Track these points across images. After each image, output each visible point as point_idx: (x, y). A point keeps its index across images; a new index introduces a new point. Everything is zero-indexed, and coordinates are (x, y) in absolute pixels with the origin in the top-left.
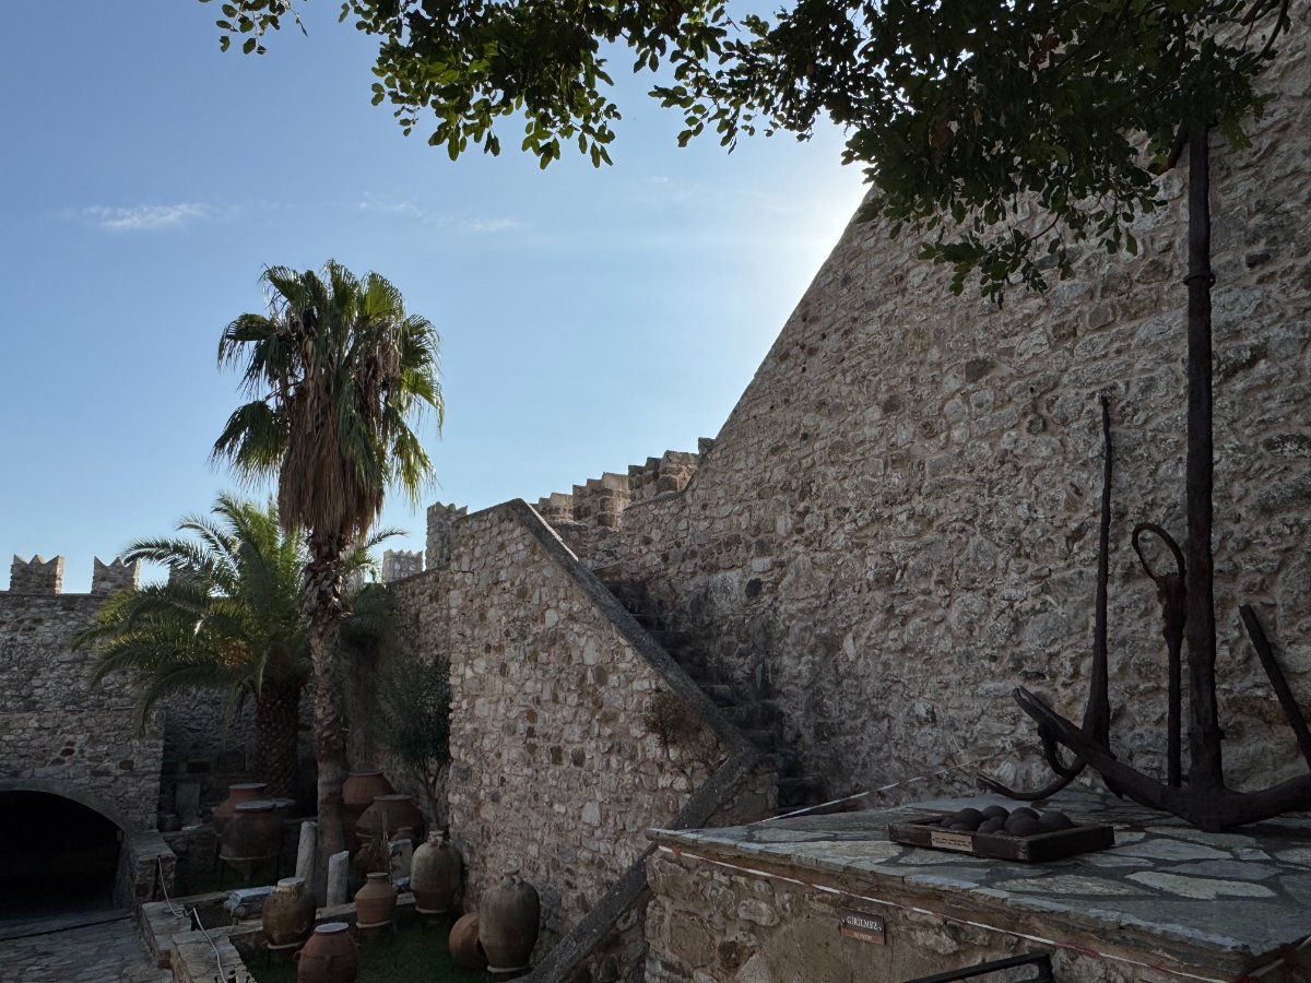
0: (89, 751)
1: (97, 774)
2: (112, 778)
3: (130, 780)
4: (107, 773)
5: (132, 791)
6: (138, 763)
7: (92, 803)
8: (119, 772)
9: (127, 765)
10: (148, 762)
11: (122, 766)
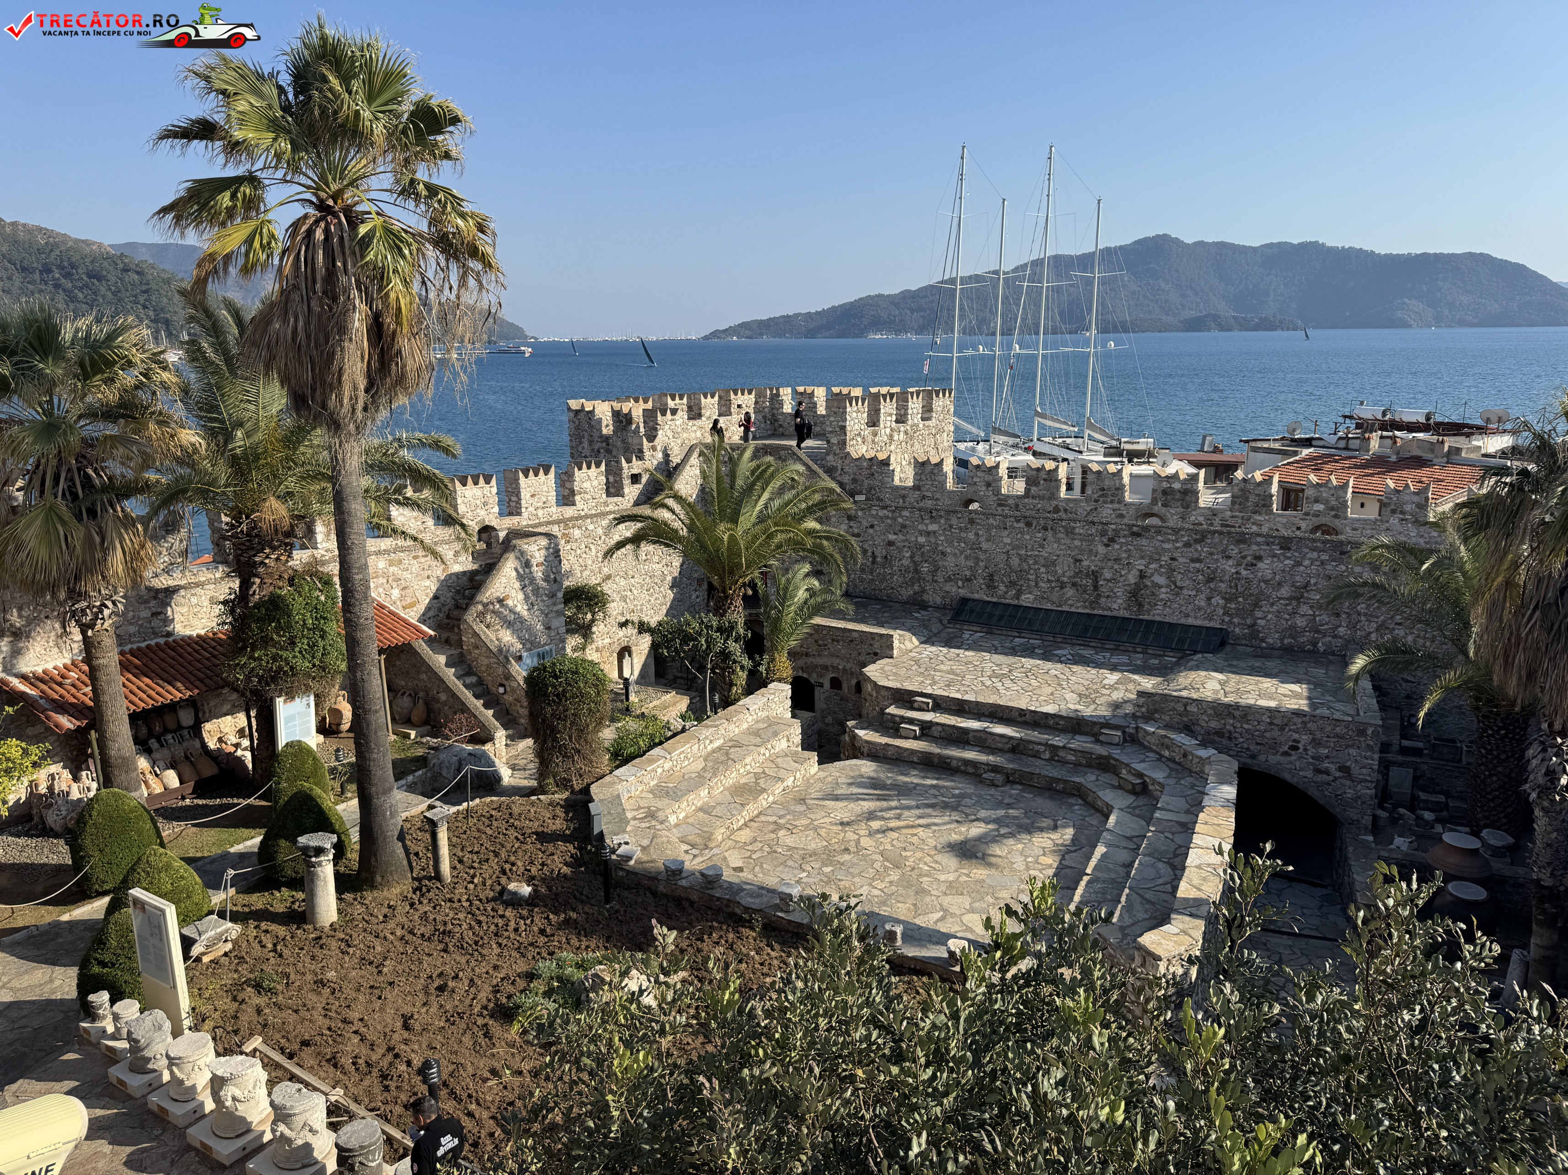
0: (1311, 751)
1: (1318, 771)
2: (1331, 778)
3: (1348, 783)
4: (1327, 772)
5: (1350, 793)
6: (1355, 770)
7: (1313, 792)
8: (1338, 774)
9: (1344, 769)
10: (1364, 771)
11: (1341, 769)
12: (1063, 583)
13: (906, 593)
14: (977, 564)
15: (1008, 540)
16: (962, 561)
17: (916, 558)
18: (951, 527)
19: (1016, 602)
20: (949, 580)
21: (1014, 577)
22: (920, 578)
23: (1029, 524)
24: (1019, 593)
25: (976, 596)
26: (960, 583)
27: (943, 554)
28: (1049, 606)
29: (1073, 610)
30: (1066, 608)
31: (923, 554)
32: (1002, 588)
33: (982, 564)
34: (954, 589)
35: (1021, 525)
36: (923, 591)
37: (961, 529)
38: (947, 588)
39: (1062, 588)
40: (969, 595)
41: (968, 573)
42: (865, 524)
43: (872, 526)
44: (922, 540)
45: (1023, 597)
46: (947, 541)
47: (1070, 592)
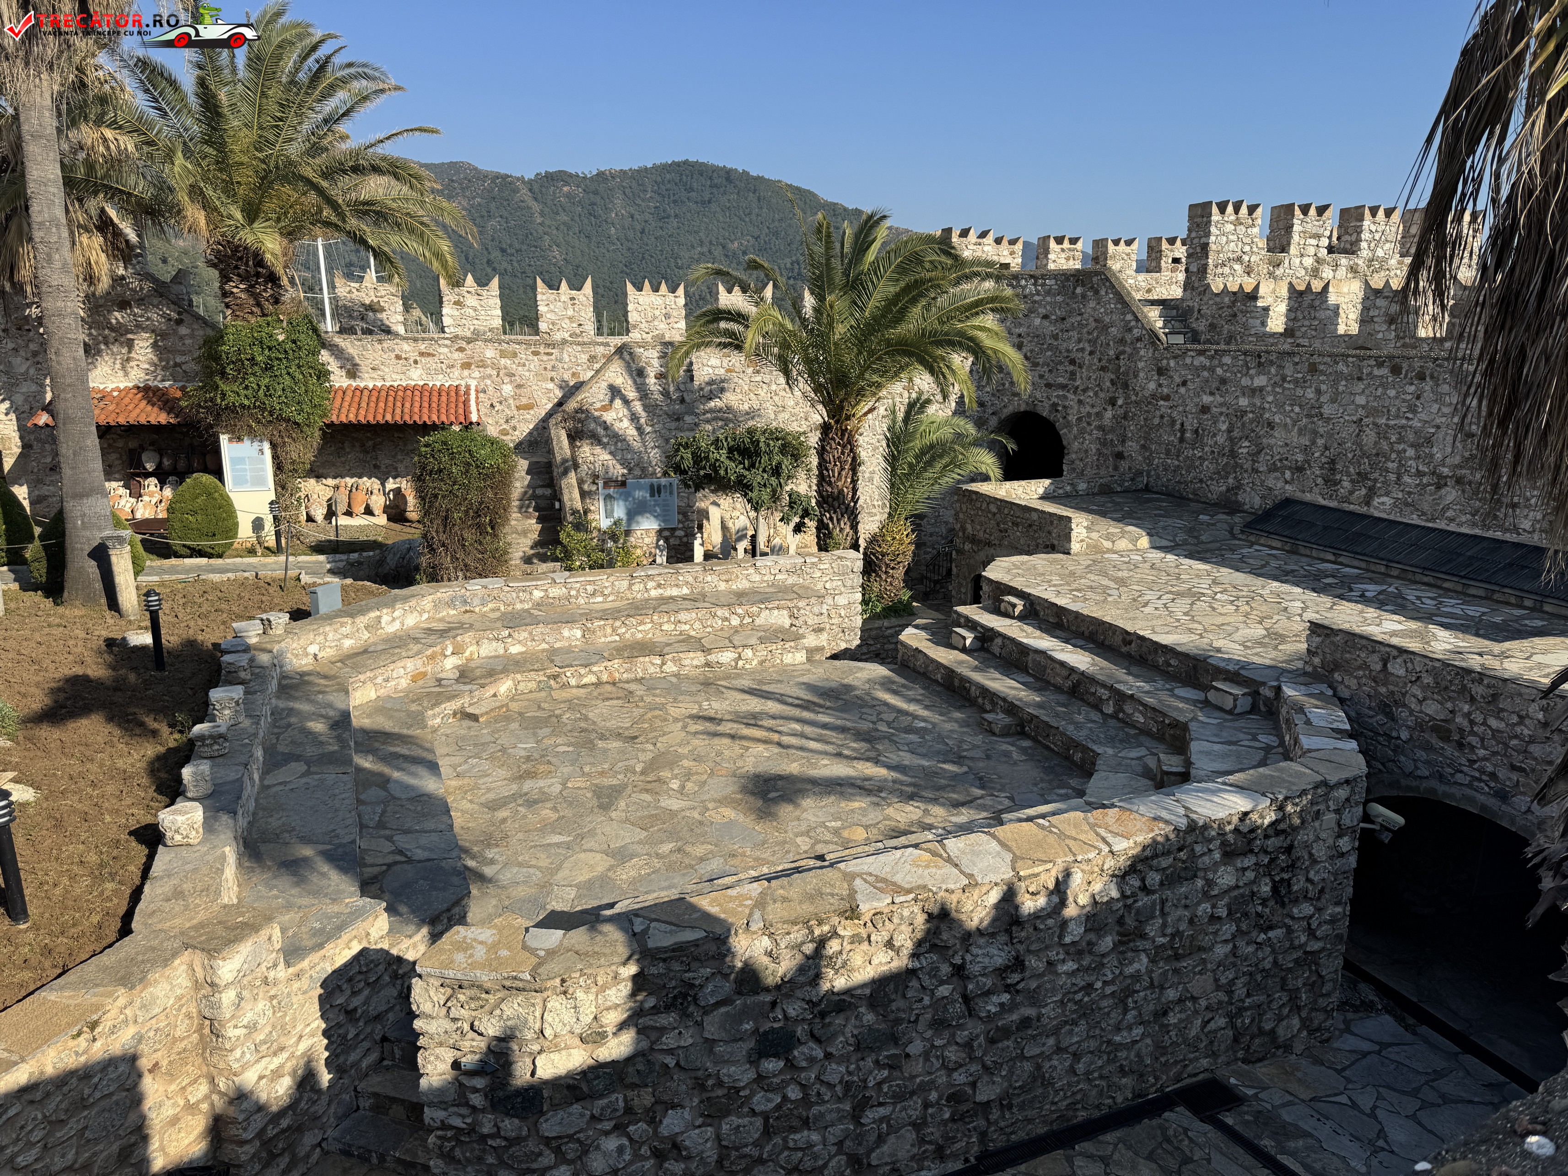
12: (1440, 476)
13: (1218, 489)
14: (1314, 443)
15: (1361, 400)
16: (1294, 438)
17: (1236, 433)
18: (1284, 379)
19: (1364, 510)
20: (1273, 469)
21: (1366, 466)
22: (1237, 465)
23: (1396, 370)
24: (1372, 492)
25: (1308, 497)
26: (1288, 474)
27: (1271, 425)
28: (1415, 520)
29: (1452, 527)
30: (1441, 525)
31: (1243, 425)
32: (1346, 484)
33: (1320, 442)
34: (1280, 484)
35: (1384, 371)
36: (1239, 487)
37: (1296, 382)
38: (1270, 483)
39: (1439, 487)
40: (1299, 495)
41: (1300, 457)
42: (1178, 380)
43: (1184, 383)
44: (1243, 402)
45: (1376, 501)
46: (1276, 402)
47: (1451, 494)
